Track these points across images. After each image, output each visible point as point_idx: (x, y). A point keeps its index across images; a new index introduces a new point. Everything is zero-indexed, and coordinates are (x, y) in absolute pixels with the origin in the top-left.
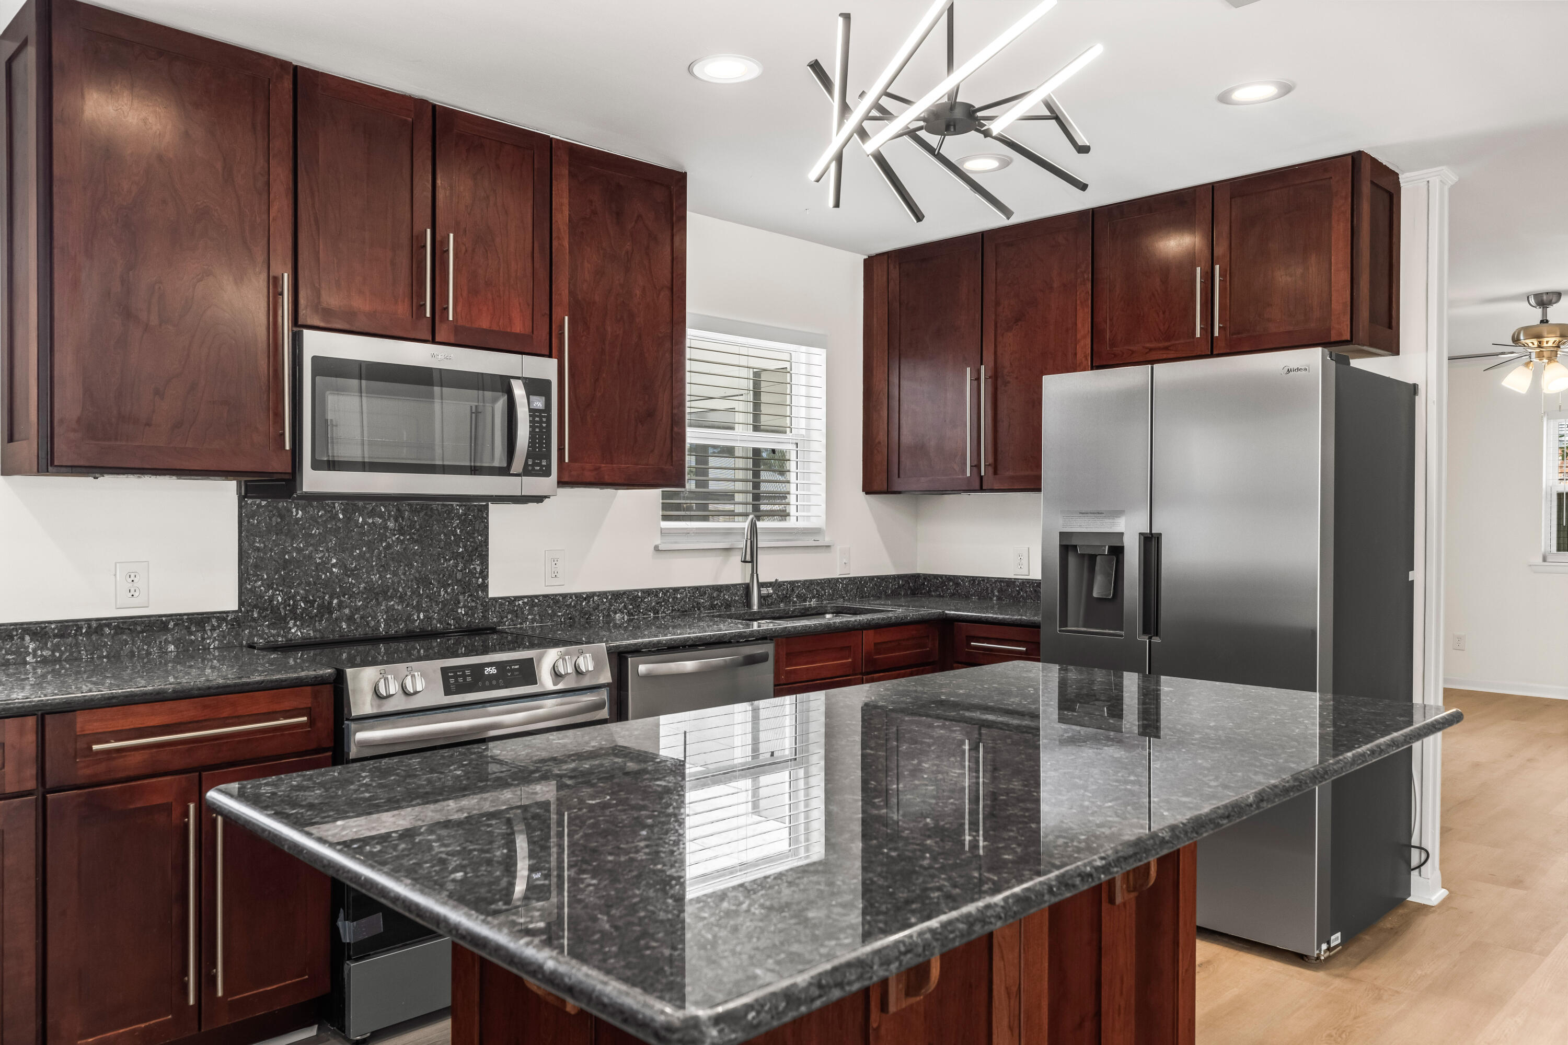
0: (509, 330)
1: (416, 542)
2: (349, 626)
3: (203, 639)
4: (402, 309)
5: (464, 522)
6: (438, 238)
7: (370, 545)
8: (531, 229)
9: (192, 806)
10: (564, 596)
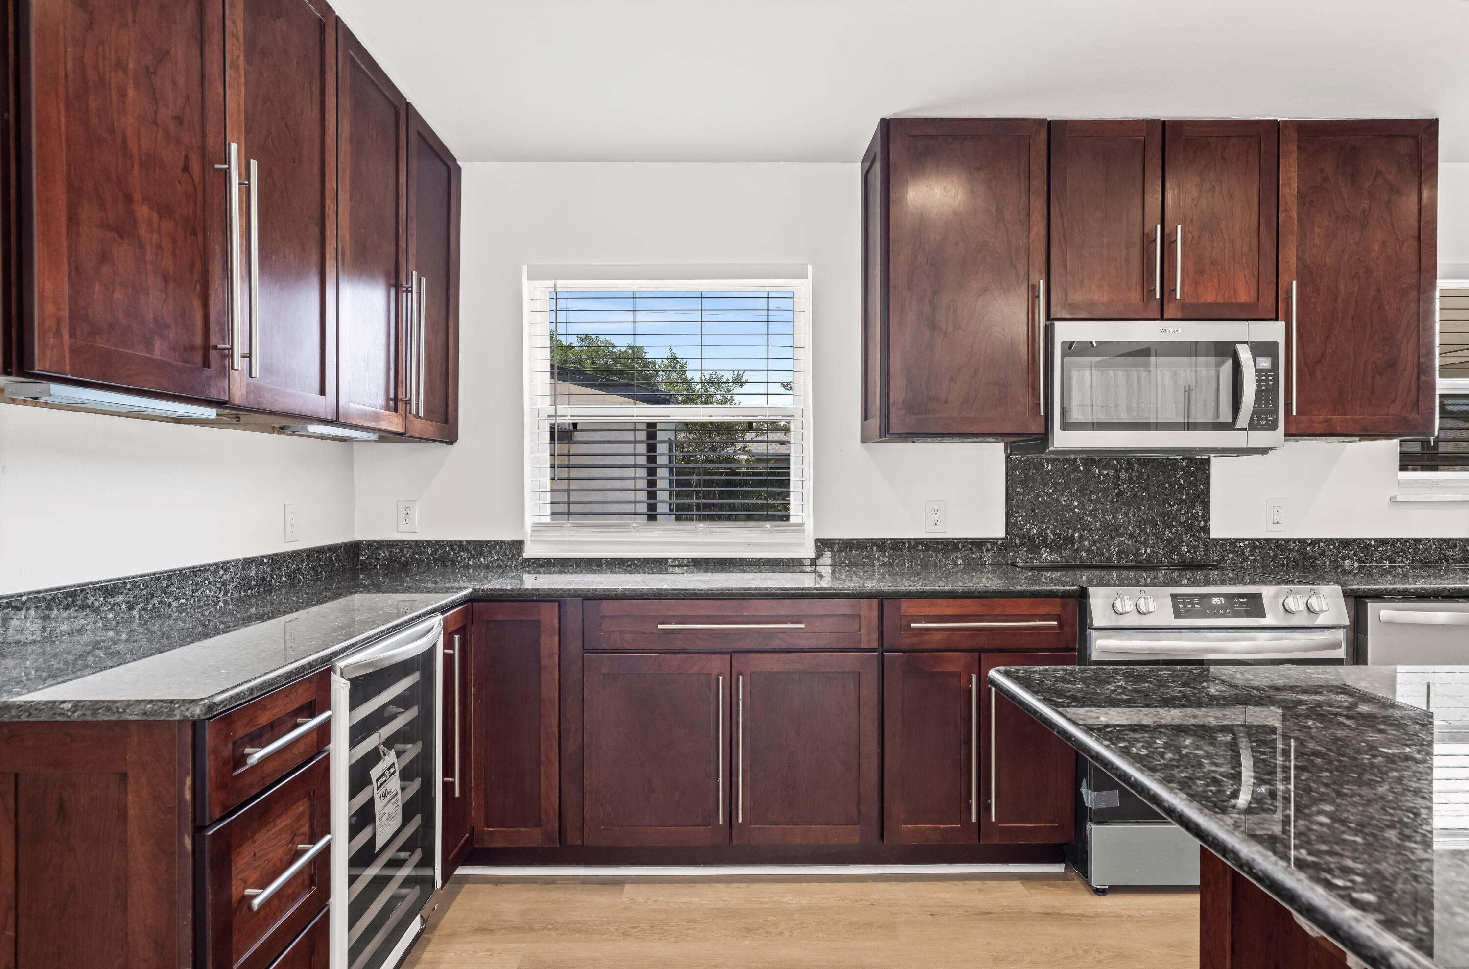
0: (1234, 301)
1: (1144, 489)
2: (1087, 555)
3: (981, 557)
4: (1135, 296)
5: (1187, 473)
6: (1167, 231)
7: (1105, 492)
8: (1256, 208)
9: (974, 676)
10: (1287, 541)
